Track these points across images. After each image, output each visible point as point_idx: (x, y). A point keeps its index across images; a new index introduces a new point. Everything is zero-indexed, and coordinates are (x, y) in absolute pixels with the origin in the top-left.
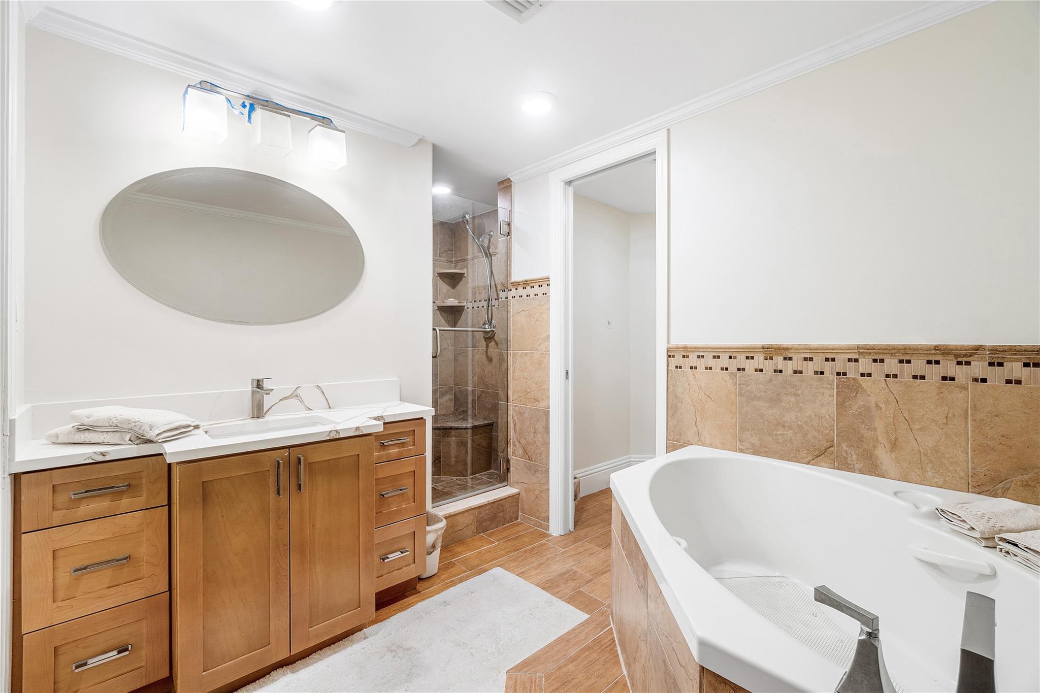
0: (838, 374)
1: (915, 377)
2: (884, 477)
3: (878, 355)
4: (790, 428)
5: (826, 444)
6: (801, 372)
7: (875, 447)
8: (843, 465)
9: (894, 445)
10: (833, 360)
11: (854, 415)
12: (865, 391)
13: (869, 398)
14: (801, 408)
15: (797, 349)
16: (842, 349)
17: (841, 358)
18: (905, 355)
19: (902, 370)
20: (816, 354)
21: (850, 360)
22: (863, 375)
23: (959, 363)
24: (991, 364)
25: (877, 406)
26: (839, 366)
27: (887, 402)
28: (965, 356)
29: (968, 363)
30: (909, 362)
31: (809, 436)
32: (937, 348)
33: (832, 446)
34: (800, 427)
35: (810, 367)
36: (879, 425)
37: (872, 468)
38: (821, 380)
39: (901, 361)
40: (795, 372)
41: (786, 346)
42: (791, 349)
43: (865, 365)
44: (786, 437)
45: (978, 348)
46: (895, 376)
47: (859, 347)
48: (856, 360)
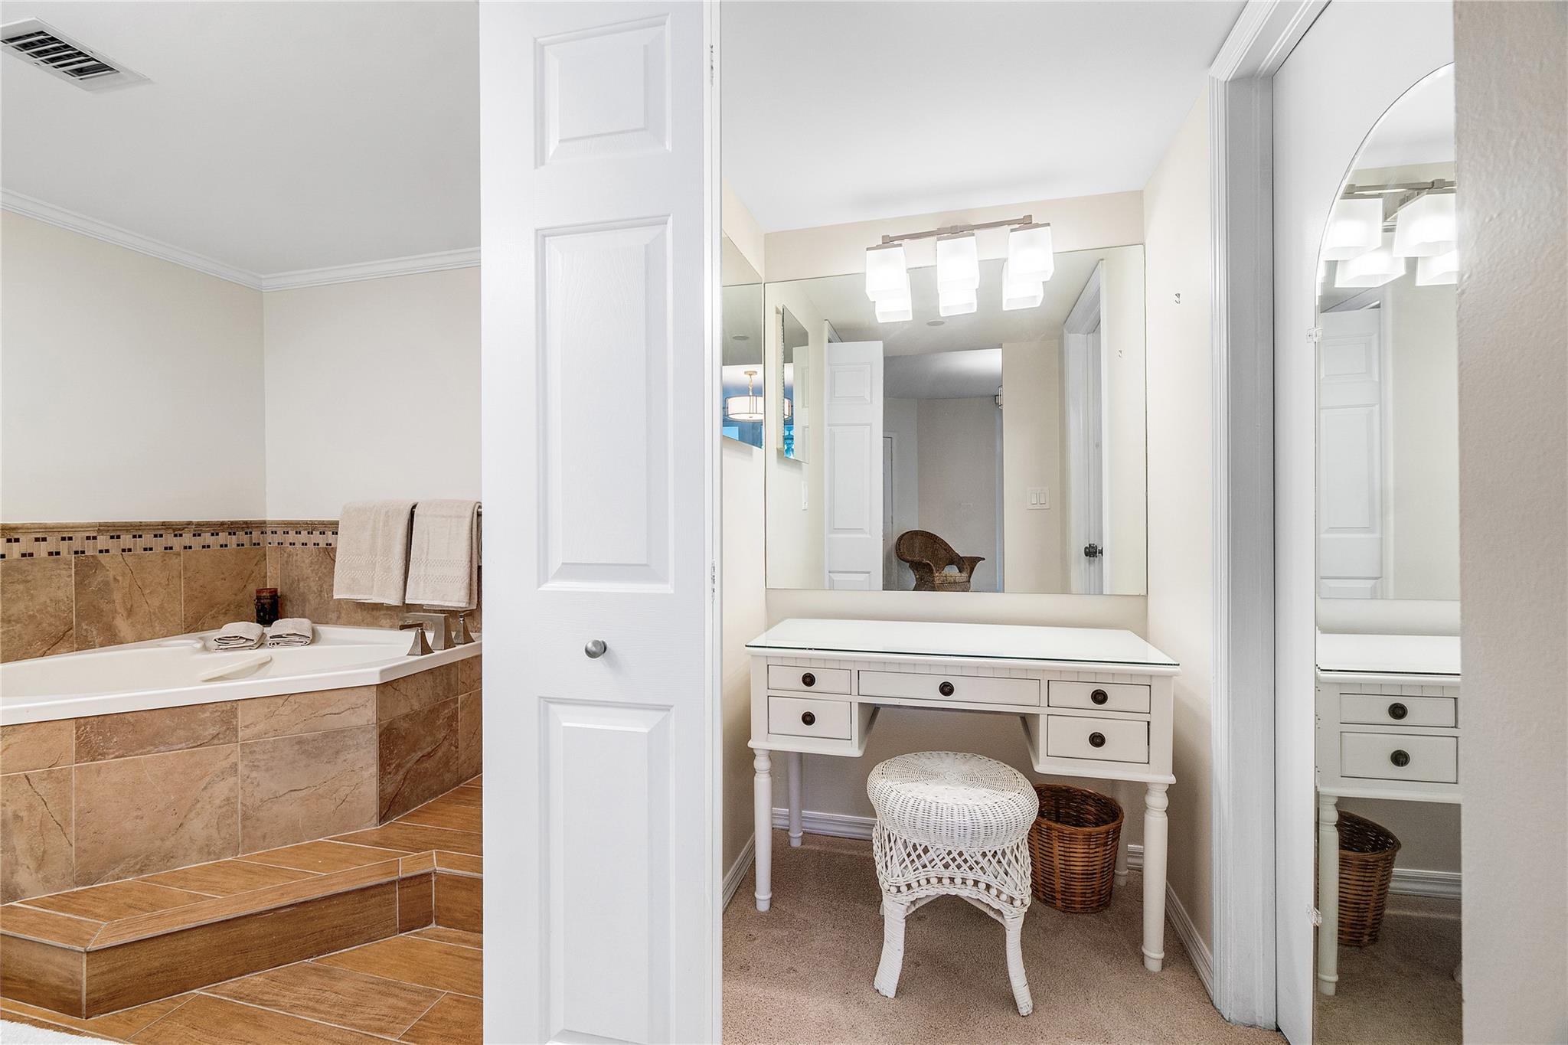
0: (76, 553)
1: (145, 549)
2: (122, 643)
3: (115, 531)
4: (18, 621)
5: (63, 628)
6: (31, 555)
7: (113, 618)
8: (84, 644)
9: (130, 612)
10: (70, 539)
11: (93, 591)
12: (104, 567)
13: (108, 573)
14: (32, 594)
15: (28, 529)
16: (82, 528)
17: (79, 537)
18: (136, 530)
19: (135, 544)
20: (50, 534)
21: (88, 538)
22: (101, 551)
23: (176, 536)
24: (194, 535)
25: (115, 579)
26: (76, 544)
27: (123, 574)
28: (179, 530)
29: (181, 535)
30: (140, 536)
31: (44, 625)
32: (163, 524)
33: (71, 629)
34: (32, 617)
35: (42, 550)
36: (117, 596)
37: (112, 638)
38: (57, 561)
39: (134, 537)
40: (24, 555)
41: (14, 526)
42: (21, 528)
43: (103, 541)
44: (12, 633)
45: (190, 523)
46: (130, 550)
47: (100, 525)
48: (95, 538)
